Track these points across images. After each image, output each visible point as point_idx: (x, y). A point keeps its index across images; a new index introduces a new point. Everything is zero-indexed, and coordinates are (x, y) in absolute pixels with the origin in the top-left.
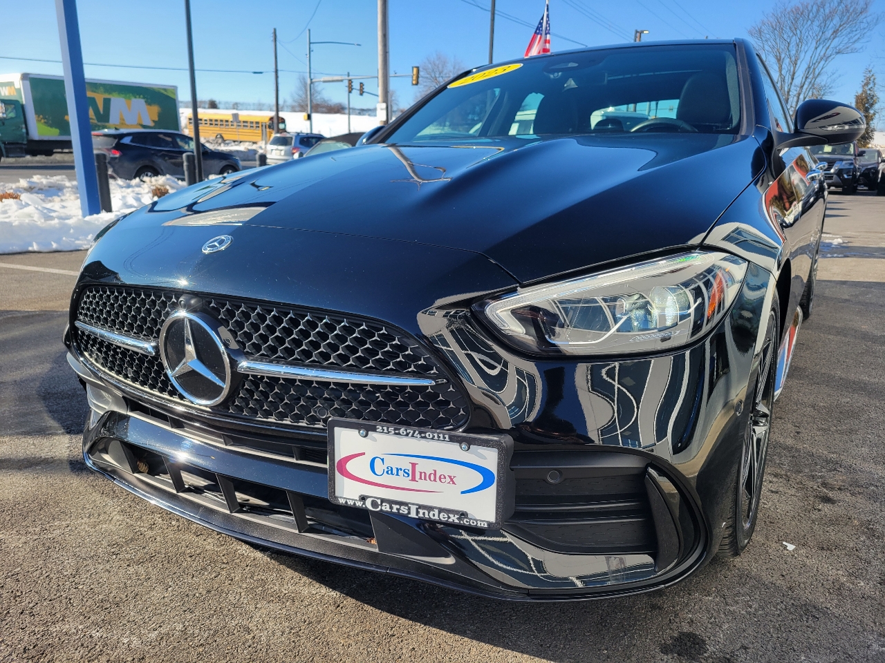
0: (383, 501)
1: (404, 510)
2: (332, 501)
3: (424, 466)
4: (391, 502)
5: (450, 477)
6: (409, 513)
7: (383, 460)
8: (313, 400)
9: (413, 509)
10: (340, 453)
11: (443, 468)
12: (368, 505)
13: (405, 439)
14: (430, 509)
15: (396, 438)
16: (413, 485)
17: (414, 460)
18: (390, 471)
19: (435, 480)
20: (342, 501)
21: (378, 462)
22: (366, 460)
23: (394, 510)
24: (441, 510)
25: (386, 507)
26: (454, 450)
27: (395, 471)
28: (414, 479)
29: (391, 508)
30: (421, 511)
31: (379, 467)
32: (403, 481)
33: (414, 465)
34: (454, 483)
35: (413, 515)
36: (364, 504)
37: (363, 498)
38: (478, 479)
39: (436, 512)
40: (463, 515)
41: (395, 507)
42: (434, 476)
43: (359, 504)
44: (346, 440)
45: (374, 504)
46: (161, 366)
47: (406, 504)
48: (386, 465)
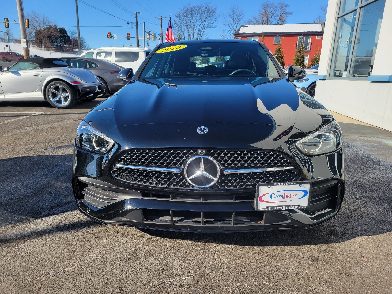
0: (274, 207)
1: (281, 208)
2: (258, 211)
3: (288, 193)
4: (277, 207)
5: (295, 195)
6: (283, 209)
7: (275, 194)
9: (284, 207)
10: (261, 194)
11: (293, 193)
12: (270, 209)
13: (283, 186)
14: (289, 206)
16: (284, 200)
17: (284, 192)
18: (277, 197)
19: (291, 197)
20: (261, 210)
21: (273, 195)
22: (269, 195)
23: (278, 209)
24: (292, 206)
25: (275, 209)
26: (297, 187)
27: (278, 197)
28: (284, 198)
29: (277, 208)
30: (286, 208)
31: (273, 196)
32: (281, 199)
33: (284, 194)
34: (296, 197)
35: (284, 209)
36: (268, 209)
37: (268, 207)
38: (303, 194)
39: (291, 206)
40: (299, 206)
41: (278, 208)
42: (290, 196)
43: (266, 209)
44: (263, 190)
45: (272, 208)
47: (282, 206)
48: (276, 195)
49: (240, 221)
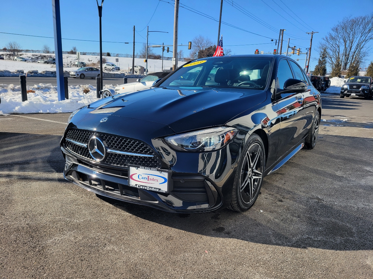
0: (141, 186)
1: (146, 188)
2: (129, 186)
3: (151, 177)
4: (143, 186)
5: (157, 180)
6: (147, 189)
8: (125, 160)
9: (148, 188)
10: (131, 174)
11: (155, 178)
12: (137, 187)
13: (146, 170)
14: (152, 188)
15: (144, 169)
16: (148, 182)
17: (149, 175)
18: (143, 178)
20: (131, 186)
21: (140, 176)
22: (137, 175)
23: (144, 188)
24: (155, 188)
25: (141, 187)
26: (158, 173)
27: (144, 178)
28: (148, 180)
29: (143, 187)
30: (150, 188)
32: (146, 181)
33: (148, 177)
35: (148, 189)
37: (136, 185)
38: (163, 180)
39: (153, 188)
40: (160, 189)
41: (144, 187)
42: (153, 180)
43: (135, 186)
44: (133, 170)
45: (139, 186)
46: (88, 151)
47: (146, 187)
48: (142, 177)
49: (128, 194)
